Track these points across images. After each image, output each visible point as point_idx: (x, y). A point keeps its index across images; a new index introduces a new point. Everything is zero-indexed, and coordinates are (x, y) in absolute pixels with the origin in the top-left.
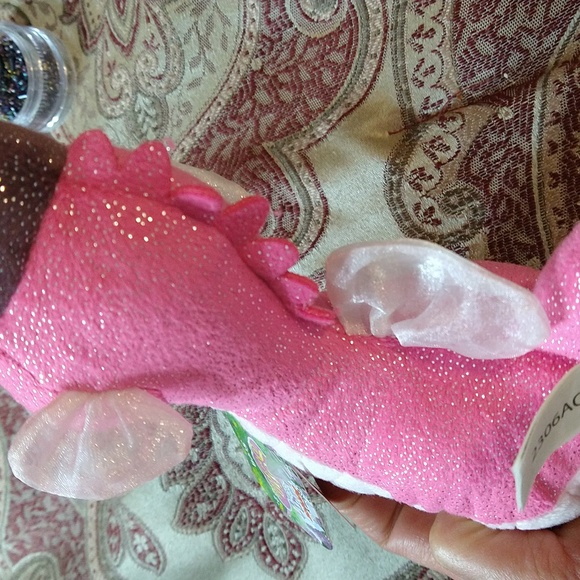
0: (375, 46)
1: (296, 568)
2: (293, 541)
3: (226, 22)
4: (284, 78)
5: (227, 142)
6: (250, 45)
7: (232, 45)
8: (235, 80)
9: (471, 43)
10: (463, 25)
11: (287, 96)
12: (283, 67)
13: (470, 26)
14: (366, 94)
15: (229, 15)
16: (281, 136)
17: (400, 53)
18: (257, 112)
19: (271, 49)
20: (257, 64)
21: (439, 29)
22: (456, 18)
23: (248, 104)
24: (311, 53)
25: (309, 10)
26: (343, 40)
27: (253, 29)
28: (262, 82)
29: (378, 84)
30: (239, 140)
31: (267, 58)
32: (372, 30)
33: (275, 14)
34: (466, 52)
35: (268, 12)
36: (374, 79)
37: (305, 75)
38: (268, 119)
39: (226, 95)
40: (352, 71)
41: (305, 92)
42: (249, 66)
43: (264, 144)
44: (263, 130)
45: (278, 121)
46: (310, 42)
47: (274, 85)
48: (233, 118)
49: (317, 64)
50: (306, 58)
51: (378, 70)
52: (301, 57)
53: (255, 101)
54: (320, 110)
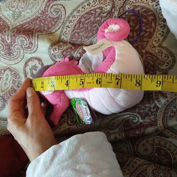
0: (60, 25)
1: (2, 109)
2: (4, 104)
3: (38, 5)
4: (43, 21)
5: (28, 27)
6: (40, 11)
7: (37, 10)
8: (35, 16)
9: (75, 33)
10: (75, 30)
11: (42, 24)
12: (43, 19)
13: (76, 30)
14: (55, 32)
15: (39, 4)
16: (37, 31)
17: (63, 28)
18: (36, 24)
19: (43, 14)
20: (39, 16)
21: (71, 28)
22: (74, 28)
23: (35, 22)
24: (49, 19)
25: (52, 11)
26: (55, 20)
27: (42, 9)
28: (39, 19)
29: (57, 31)
30: (30, 28)
31: (42, 15)
32: (61, 21)
33: (46, 9)
34: (73, 34)
35: (45, 8)
36: (57, 30)
37: (46, 23)
38: (37, 27)
39: (32, 18)
40: (55, 27)
41: (45, 26)
42: (38, 15)
43: (34, 31)
44: (35, 28)
45: (38, 28)
46: (50, 17)
47: (41, 21)
48: (31, 23)
49: (49, 22)
50: (48, 20)
51: (59, 29)
52: (47, 19)
53: (36, 22)
54: (46, 30)
